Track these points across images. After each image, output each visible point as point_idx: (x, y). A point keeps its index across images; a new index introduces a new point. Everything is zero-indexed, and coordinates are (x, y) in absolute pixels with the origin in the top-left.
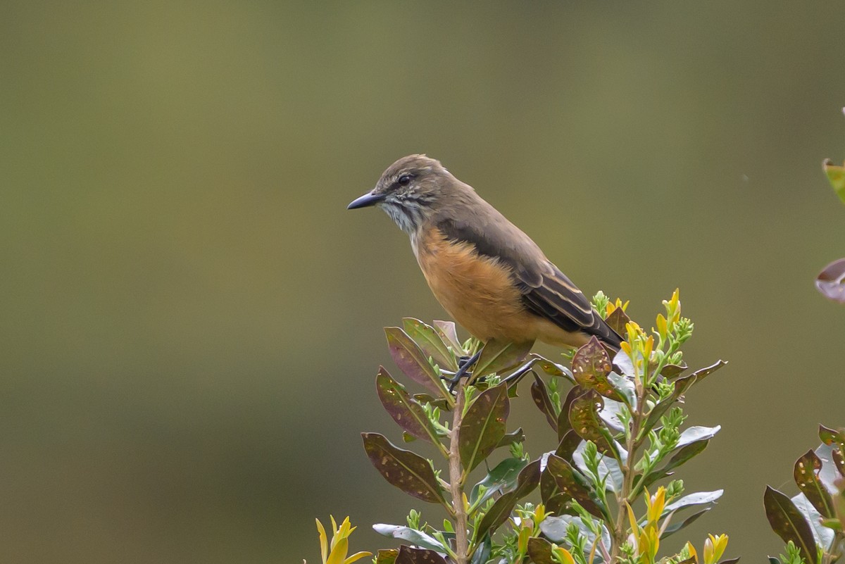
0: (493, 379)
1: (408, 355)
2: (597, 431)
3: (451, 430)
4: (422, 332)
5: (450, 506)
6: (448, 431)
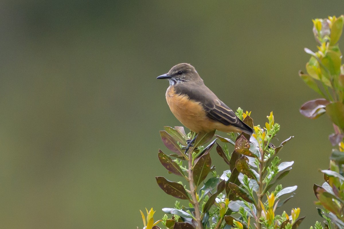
0: (201, 148)
1: (169, 141)
2: (247, 170)
3: (188, 169)
4: (172, 131)
5: (192, 200)
6: (187, 170)
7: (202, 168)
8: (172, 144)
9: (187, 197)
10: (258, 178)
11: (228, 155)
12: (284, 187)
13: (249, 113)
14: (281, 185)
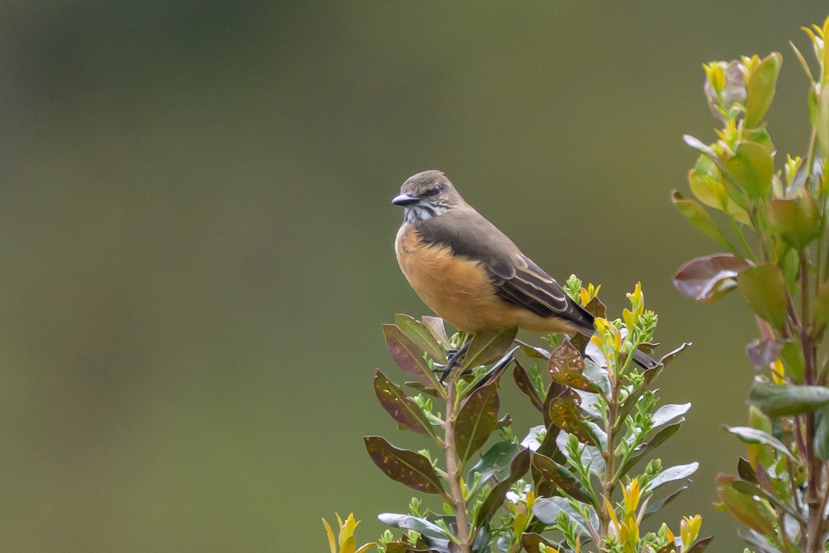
1: (403, 350)
3: (445, 421)
4: (413, 327)
5: (449, 495)
6: (442, 422)
7: (475, 418)
8: (409, 358)
9: (438, 489)
10: (604, 443)
11: (540, 389)
12: (666, 465)
13: (595, 288)
14: (659, 460)
